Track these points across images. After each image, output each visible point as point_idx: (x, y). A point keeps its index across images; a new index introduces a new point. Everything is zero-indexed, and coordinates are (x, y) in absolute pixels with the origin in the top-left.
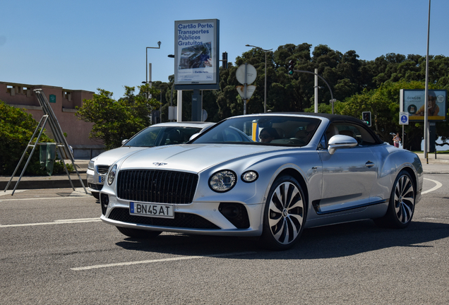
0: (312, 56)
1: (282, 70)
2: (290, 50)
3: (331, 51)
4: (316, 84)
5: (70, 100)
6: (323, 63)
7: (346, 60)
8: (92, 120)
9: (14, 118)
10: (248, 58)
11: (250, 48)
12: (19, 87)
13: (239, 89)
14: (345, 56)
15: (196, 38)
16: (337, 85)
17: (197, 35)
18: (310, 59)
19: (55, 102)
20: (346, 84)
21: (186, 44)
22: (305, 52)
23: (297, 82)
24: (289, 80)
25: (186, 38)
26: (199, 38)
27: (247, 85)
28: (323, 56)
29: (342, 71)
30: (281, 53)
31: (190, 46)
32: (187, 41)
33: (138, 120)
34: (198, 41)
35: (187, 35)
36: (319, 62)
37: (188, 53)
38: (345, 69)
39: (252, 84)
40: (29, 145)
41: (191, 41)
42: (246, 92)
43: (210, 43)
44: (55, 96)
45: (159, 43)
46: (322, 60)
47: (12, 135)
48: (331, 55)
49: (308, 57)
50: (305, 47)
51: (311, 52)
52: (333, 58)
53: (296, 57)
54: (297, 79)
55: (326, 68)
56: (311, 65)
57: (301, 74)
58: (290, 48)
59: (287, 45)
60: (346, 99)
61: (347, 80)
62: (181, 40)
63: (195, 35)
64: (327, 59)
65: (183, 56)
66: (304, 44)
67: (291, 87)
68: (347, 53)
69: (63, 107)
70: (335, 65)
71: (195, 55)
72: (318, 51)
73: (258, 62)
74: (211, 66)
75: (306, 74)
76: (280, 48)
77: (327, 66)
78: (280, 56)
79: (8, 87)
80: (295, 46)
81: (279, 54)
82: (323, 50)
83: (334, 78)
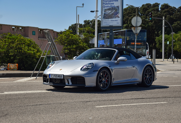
0: (160, 9)
1: (144, 17)
2: (148, 7)
3: (170, 7)
4: (163, 25)
5: (41, 34)
6: (166, 13)
7: (178, 11)
8: (62, 44)
9: (28, 43)
10: (126, 11)
11: (128, 6)
12: (17, 27)
13: (133, 29)
14: (178, 9)
15: (112, 4)
16: (173, 25)
17: (113, 2)
18: (159, 11)
19: (35, 35)
20: (178, 24)
21: (107, 7)
22: (157, 7)
23: (152, 23)
24: (148, 22)
25: (107, 4)
26: (113, 4)
27: (137, 27)
28: (166, 10)
29: (176, 17)
30: (144, 8)
31: (109, 8)
32: (107, 5)
33: (85, 44)
34: (112, 5)
35: (107, 2)
36: (164, 13)
37: (108, 11)
38: (178, 16)
39: (140, 26)
40: (41, 56)
41: (109, 5)
42: (136, 30)
43: (119, 6)
44: (35, 32)
45: (83, 4)
46: (165, 12)
47: (28, 52)
48: (170, 9)
49: (158, 10)
50: (157, 5)
51: (159, 8)
52: (171, 10)
53: (151, 10)
54: (152, 22)
55: (167, 16)
56: (160, 15)
57: (154, 19)
58: (149, 5)
59: (147, 4)
60: (179, 32)
61: (179, 22)
62: (104, 5)
63: (111, 2)
64: (168, 11)
65: (105, 13)
66: (156, 3)
67: (149, 26)
68: (179, 8)
69: (39, 37)
70: (172, 14)
71: (111, 12)
72: (163, 7)
73: (131, 13)
74: (119, 17)
75: (157, 19)
76: (143, 5)
77: (168, 15)
78: (143, 10)
79: (13, 27)
80: (151, 5)
81: (142, 9)
82: (166, 6)
83: (172, 21)
